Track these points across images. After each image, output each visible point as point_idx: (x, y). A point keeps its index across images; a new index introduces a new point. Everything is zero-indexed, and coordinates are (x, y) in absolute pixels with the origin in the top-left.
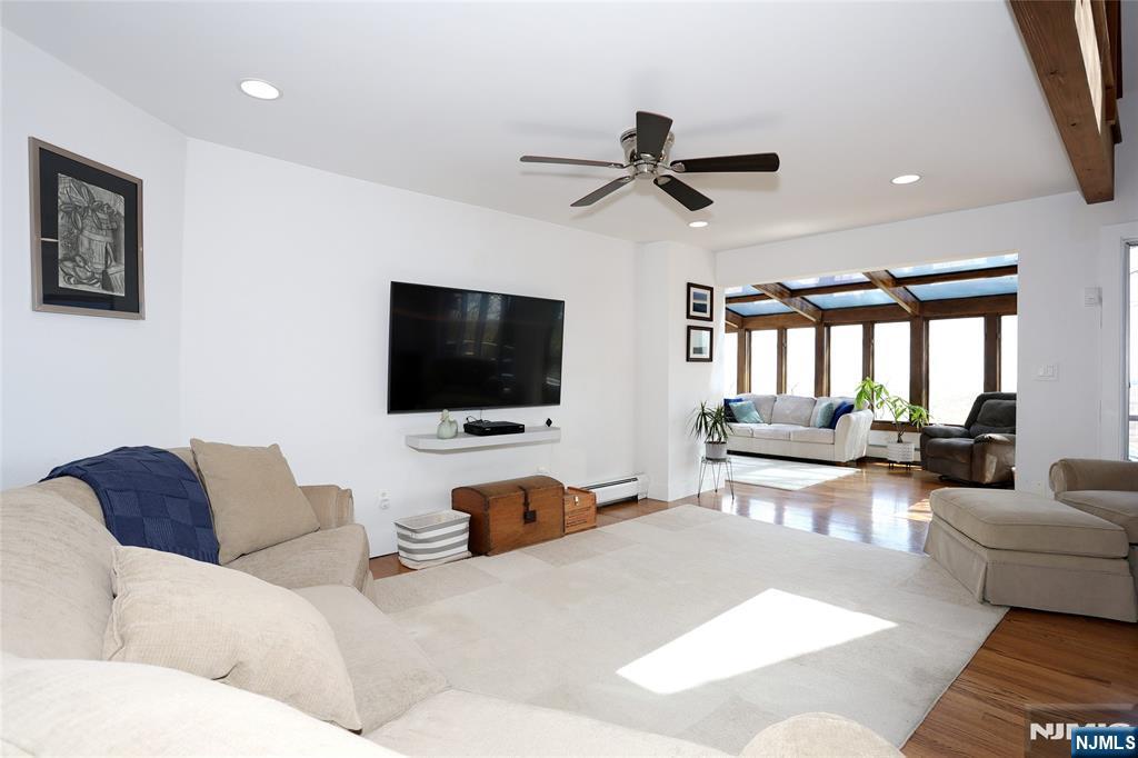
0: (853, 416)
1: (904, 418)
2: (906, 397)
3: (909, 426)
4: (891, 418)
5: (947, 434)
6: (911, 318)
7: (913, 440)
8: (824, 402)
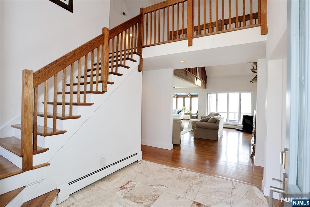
0: (181, 112)
1: (189, 113)
2: (189, 109)
3: (189, 114)
4: (187, 113)
5: (193, 115)
6: (190, 97)
7: (190, 116)
8: (177, 110)
